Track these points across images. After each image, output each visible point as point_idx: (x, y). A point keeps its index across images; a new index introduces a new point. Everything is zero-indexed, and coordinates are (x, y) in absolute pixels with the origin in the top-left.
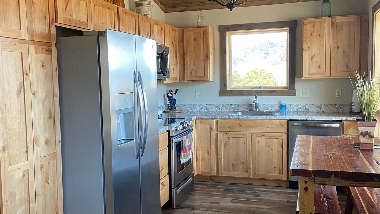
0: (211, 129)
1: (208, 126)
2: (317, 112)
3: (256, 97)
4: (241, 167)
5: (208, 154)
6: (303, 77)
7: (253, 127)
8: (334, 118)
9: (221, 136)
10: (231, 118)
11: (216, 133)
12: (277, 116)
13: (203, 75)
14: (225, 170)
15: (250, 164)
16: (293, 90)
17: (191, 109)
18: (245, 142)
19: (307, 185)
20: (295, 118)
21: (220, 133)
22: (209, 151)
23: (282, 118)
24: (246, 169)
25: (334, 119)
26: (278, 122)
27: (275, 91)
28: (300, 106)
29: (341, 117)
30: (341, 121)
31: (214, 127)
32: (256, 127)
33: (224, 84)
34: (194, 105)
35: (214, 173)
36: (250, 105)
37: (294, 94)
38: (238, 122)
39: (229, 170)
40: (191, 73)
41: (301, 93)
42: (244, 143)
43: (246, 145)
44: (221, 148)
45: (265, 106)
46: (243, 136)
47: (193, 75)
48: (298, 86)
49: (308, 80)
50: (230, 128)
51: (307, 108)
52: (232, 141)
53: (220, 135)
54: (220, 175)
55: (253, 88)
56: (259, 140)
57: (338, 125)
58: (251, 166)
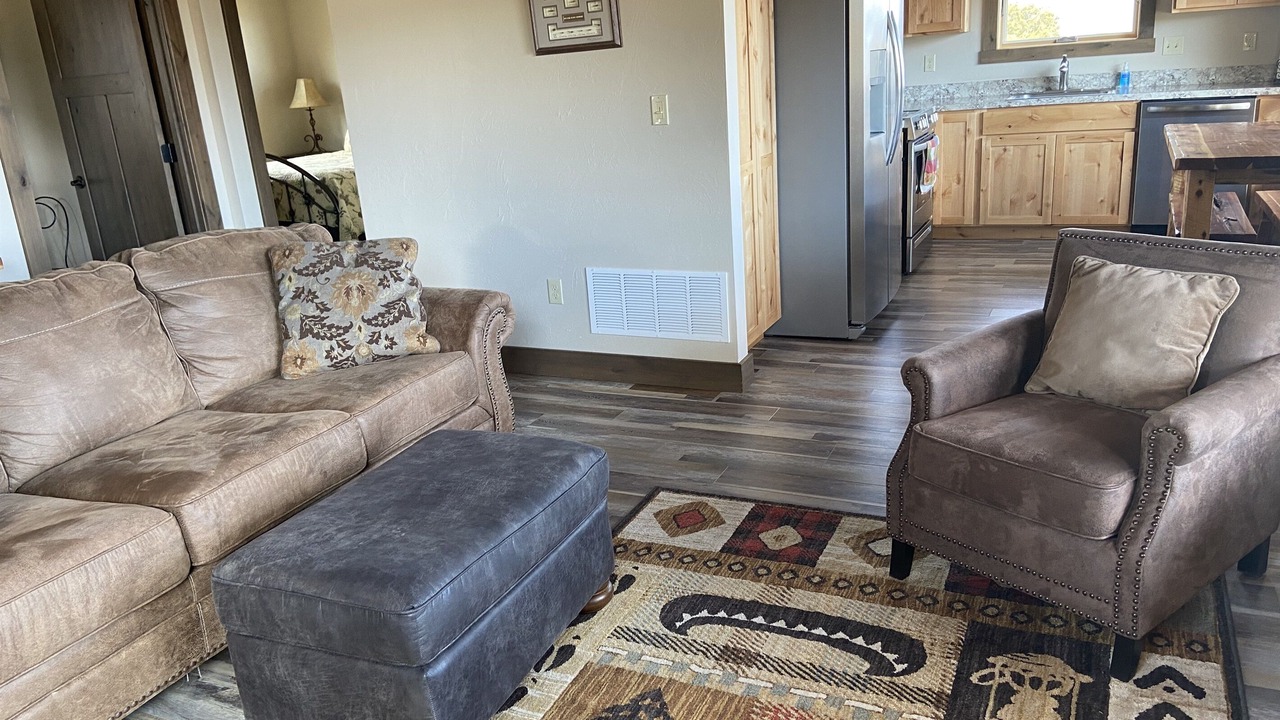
0: (967, 131)
1: (962, 125)
2: (1200, 85)
3: (1064, 60)
4: (1028, 205)
5: (958, 183)
6: (1175, 8)
7: (1061, 121)
8: (1240, 92)
9: (989, 143)
10: (1013, 105)
11: (978, 138)
12: (1112, 96)
13: (948, 19)
14: (992, 214)
15: (1048, 197)
16: (1149, 41)
17: (913, 96)
18: (1042, 153)
19: (1202, 187)
20: (1155, 96)
21: (987, 139)
22: (962, 176)
23: (1126, 99)
24: (1039, 208)
25: (1239, 95)
26: (1116, 106)
27: (1107, 45)
28: (1162, 75)
29: (1255, 90)
30: (1255, 97)
31: (974, 127)
32: (1066, 120)
33: (991, 37)
34: (920, 87)
35: (969, 220)
36: (1049, 79)
37: (1151, 48)
38: (1028, 112)
39: (1002, 213)
40: (922, 16)
41: (1166, 45)
42: (1039, 156)
43: (1041, 159)
44: (987, 168)
45: (1081, 78)
46: (1037, 142)
47: (926, 21)
48: (1162, 30)
49: (1186, 15)
50: (1010, 127)
51: (1176, 76)
52: (1011, 153)
53: (987, 144)
54: (981, 223)
55: (1055, 42)
56: (1073, 146)
57: (1245, 106)
58: (1050, 201)
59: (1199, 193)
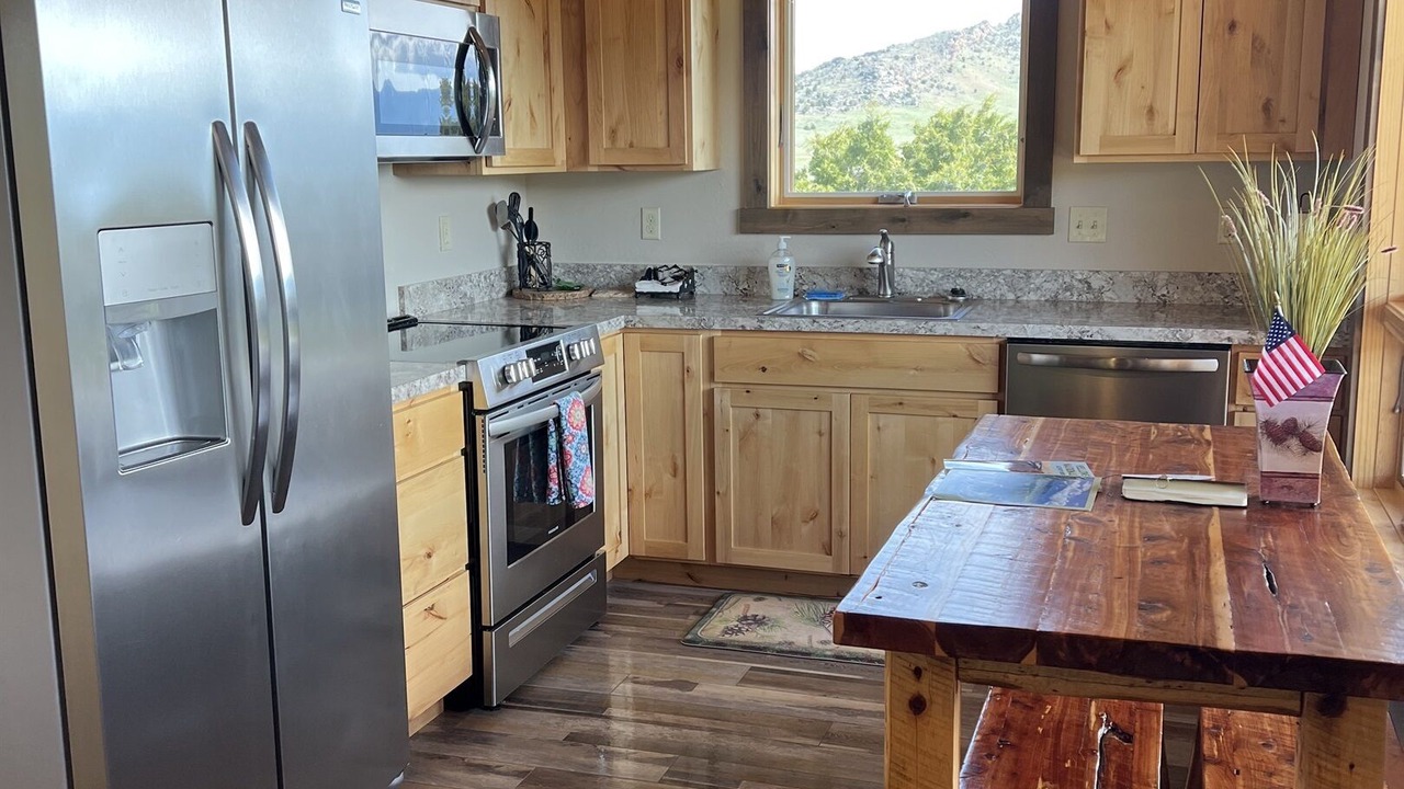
0: (686, 371)
1: (676, 358)
2: (1139, 305)
3: (885, 239)
4: (805, 529)
5: (675, 476)
6: (1078, 152)
7: (858, 366)
8: (1197, 336)
9: (727, 400)
10: (766, 326)
11: (708, 387)
12: (956, 323)
13: (661, 142)
14: (740, 542)
15: (841, 521)
16: (1036, 212)
18: (825, 428)
19: (924, 688)
20: (1033, 331)
21: (722, 392)
22: (680, 462)
23: (979, 333)
24: (826, 539)
25: (1196, 339)
26: (960, 346)
27: (965, 214)
28: (1067, 279)
29: (1227, 333)
30: (1227, 347)
31: (698, 364)
32: (868, 365)
33: (757, 181)
34: (634, 267)
35: (698, 553)
36: (862, 273)
37: (1044, 226)
38: (795, 345)
39: (757, 542)
40: (613, 133)
41: (1073, 227)
42: (820, 434)
43: (825, 439)
44: (726, 449)
45: (922, 274)
46: (815, 405)
47: (621, 144)
48: (1064, 194)
49: (1099, 169)
50: (764, 370)
51: (1095, 284)
52: (770, 421)
53: (723, 399)
54: (719, 560)
55: (876, 203)
56: (883, 420)
57: (1211, 365)
58: (846, 528)
59: (917, 705)
